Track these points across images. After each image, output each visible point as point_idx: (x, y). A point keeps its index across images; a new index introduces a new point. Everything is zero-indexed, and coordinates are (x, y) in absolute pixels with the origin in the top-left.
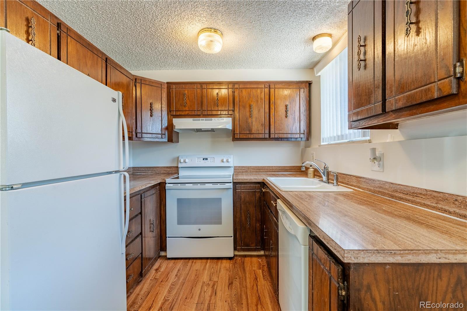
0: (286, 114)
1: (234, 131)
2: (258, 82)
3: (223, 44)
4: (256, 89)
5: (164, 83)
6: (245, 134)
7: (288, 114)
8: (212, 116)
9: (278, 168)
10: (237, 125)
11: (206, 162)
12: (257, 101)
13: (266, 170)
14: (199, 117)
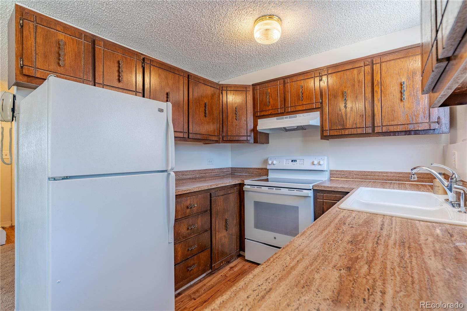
0: (402, 96)
1: (323, 127)
2: (355, 60)
3: (282, 30)
4: (352, 70)
5: (250, 85)
6: (337, 130)
7: (404, 95)
8: (296, 112)
9: (397, 175)
10: (326, 120)
11: (294, 165)
12: (354, 85)
13: (377, 177)
14: (282, 115)
